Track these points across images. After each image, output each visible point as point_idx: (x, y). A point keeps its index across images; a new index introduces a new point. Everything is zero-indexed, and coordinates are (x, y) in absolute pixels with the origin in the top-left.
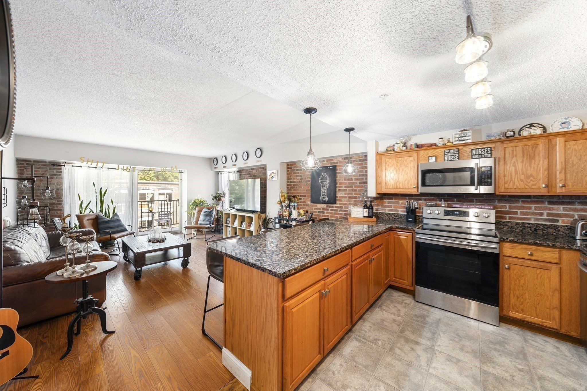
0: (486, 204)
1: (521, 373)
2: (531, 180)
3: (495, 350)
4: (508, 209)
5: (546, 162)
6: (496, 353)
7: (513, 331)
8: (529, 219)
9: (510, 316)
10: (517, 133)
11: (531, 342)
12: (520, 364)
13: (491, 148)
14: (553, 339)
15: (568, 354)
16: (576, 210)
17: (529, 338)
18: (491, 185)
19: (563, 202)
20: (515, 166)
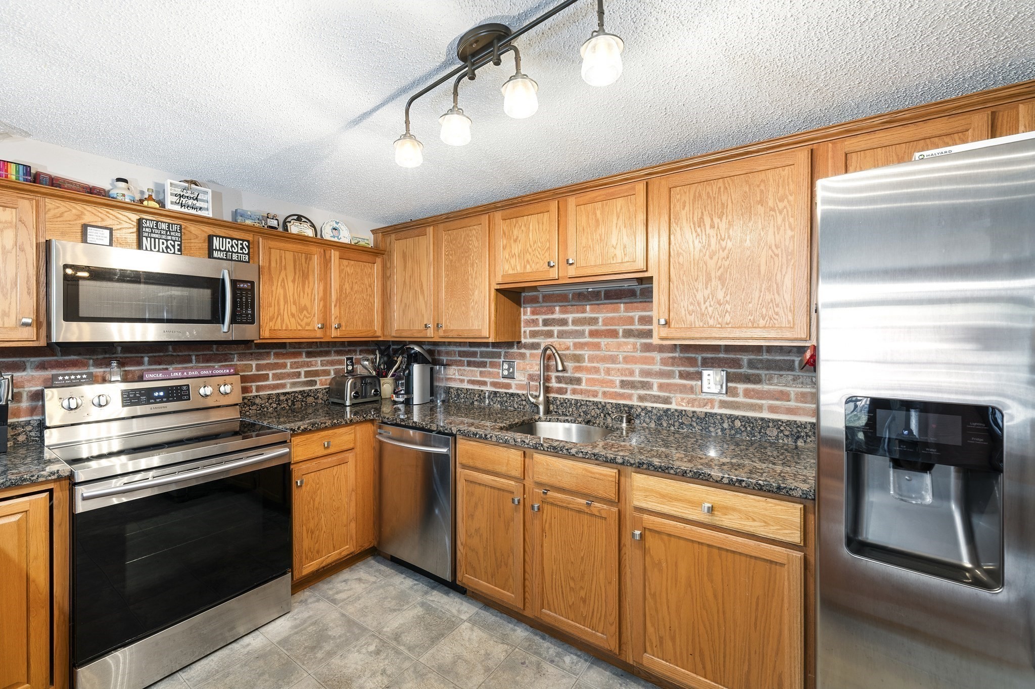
1: (383, 655)
2: (305, 316)
3: (330, 654)
4: (254, 372)
6: (336, 661)
7: (310, 601)
8: (283, 386)
10: (281, 224)
11: (338, 597)
12: (368, 644)
13: (248, 241)
14: (345, 571)
15: (373, 579)
16: (332, 363)
17: (331, 593)
18: (251, 324)
19: (321, 351)
20: (284, 287)
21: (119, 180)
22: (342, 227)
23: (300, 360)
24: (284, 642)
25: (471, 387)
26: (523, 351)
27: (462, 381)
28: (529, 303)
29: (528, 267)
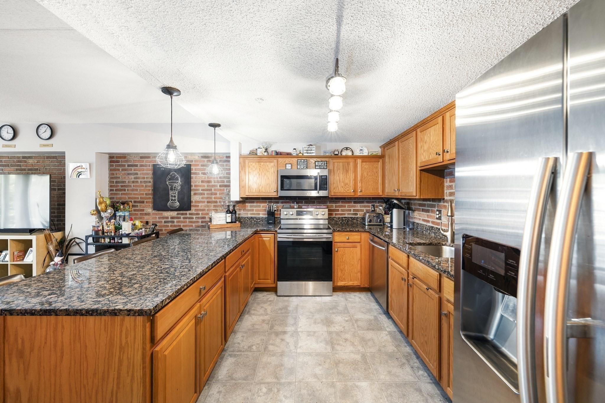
0: (322, 205)
1: (348, 323)
2: (347, 187)
3: (333, 313)
4: (334, 208)
5: (354, 175)
6: (333, 316)
7: (340, 296)
8: (344, 214)
9: (338, 286)
10: (340, 152)
11: (349, 299)
12: (346, 317)
13: (326, 161)
14: (357, 293)
15: (364, 299)
16: (365, 207)
17: (348, 297)
18: (327, 190)
19: (360, 201)
20: (339, 176)
21: (294, 149)
22: (364, 148)
23: (351, 204)
24: (325, 303)
25: (423, 223)
26: (445, 204)
27: (420, 219)
28: (448, 176)
29: (430, 156)
